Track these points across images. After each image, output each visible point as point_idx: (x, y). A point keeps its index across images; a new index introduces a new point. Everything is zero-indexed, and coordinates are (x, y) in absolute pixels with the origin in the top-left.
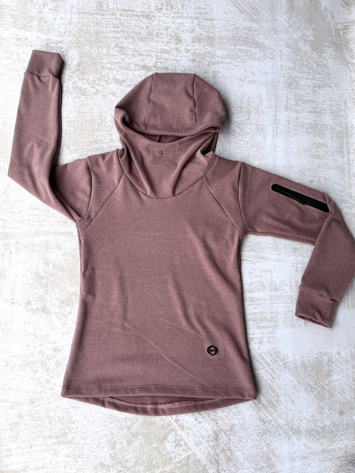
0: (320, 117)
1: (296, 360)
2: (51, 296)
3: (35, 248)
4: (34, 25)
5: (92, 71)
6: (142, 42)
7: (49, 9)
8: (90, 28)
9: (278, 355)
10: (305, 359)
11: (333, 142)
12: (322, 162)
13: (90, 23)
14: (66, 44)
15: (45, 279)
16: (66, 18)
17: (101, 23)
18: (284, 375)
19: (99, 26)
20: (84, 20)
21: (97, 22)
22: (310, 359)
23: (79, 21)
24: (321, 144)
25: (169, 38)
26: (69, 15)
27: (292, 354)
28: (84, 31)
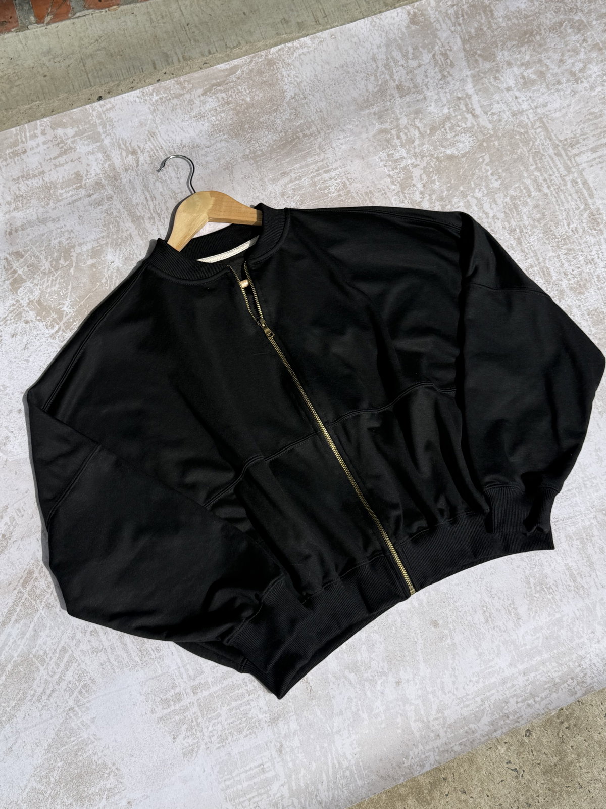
0: (569, 591)
1: (87, 729)
2: (44, 282)
3: (111, 227)
4: (481, 66)
5: (450, 182)
6: (544, 233)
7: (522, 74)
8: (523, 145)
9: (84, 692)
10: (95, 744)
11: (532, 635)
12: (482, 629)
13: (531, 142)
14: (476, 124)
15: (67, 263)
16: (520, 105)
17: (541, 159)
18: (52, 717)
19: (534, 157)
20: (533, 131)
21: (539, 152)
22: (100, 754)
23: (527, 125)
24: (517, 614)
25: (575, 271)
26: (529, 107)
27: (95, 716)
28: (513, 141)
